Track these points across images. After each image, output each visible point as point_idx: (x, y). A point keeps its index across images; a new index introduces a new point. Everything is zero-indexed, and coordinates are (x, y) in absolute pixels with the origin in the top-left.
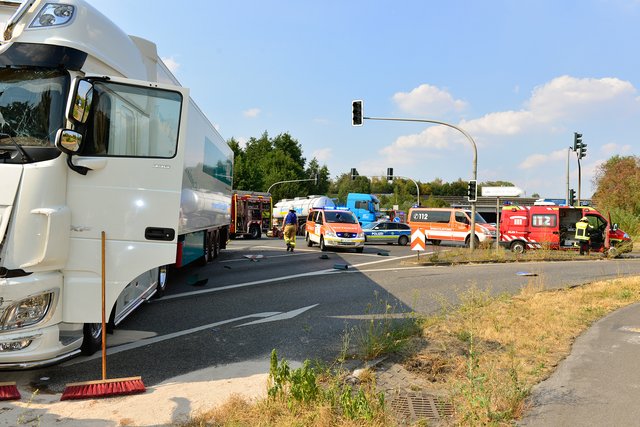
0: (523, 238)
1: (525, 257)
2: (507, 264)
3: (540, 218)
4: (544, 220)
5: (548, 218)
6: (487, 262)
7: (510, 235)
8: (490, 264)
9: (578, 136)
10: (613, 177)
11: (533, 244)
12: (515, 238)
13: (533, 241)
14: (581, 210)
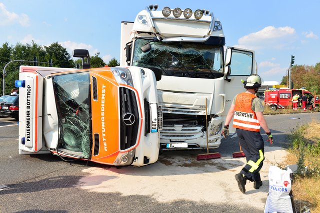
0: (276, 104)
1: (277, 112)
2: (276, 115)
3: (283, 95)
4: (285, 96)
5: (287, 95)
6: (268, 114)
7: (270, 103)
8: (270, 115)
9: (293, 57)
10: (295, 75)
11: (280, 106)
12: (272, 104)
13: (280, 105)
14: (301, 91)
